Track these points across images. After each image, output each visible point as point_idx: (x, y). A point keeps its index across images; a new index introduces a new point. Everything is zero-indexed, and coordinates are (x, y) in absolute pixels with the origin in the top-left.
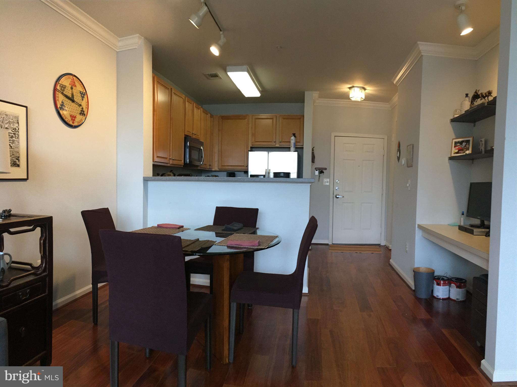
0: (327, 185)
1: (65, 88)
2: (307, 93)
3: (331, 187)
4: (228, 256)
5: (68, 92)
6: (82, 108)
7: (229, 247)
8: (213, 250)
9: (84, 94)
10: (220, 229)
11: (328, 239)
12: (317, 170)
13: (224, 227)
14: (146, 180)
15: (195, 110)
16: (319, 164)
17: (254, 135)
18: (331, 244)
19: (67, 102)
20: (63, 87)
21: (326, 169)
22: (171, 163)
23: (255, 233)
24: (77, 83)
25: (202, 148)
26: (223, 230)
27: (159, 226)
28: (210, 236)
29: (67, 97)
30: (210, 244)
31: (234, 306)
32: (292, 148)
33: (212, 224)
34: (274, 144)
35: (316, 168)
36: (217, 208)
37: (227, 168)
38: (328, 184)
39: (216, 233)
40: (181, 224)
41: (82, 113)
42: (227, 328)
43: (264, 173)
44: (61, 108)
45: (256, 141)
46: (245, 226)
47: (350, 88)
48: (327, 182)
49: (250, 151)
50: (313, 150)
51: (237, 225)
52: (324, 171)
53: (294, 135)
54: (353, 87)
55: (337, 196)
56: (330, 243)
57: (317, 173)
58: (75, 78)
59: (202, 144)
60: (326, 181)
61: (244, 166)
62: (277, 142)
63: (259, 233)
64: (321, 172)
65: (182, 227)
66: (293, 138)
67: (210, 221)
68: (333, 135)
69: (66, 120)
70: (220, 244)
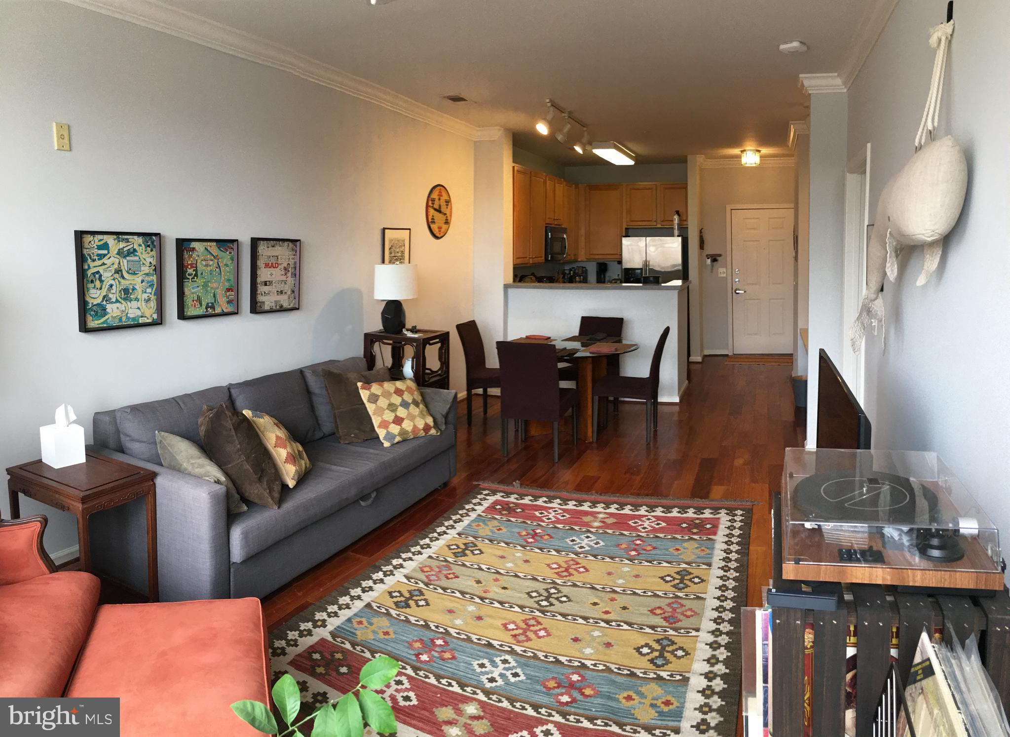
0: (724, 277)
1: (434, 201)
2: (689, 157)
3: (729, 278)
4: (591, 359)
5: (436, 206)
6: (447, 217)
7: (591, 353)
8: (578, 355)
9: (448, 202)
10: (585, 339)
11: (728, 349)
12: (708, 258)
13: (588, 337)
14: (506, 287)
15: (557, 185)
16: (710, 249)
17: (629, 212)
18: (732, 354)
19: (436, 214)
20: (433, 200)
21: (720, 255)
22: (531, 262)
23: (620, 341)
24: (444, 194)
25: (565, 236)
26: (588, 340)
27: (527, 337)
28: (576, 345)
29: (435, 210)
30: (576, 351)
31: (596, 398)
32: (676, 232)
33: (577, 334)
34: (655, 224)
35: (707, 256)
36: (583, 318)
37: (597, 257)
38: (725, 275)
39: (582, 343)
40: (549, 335)
41: (447, 222)
42: (591, 416)
43: (640, 267)
44: (432, 222)
45: (632, 220)
46: (609, 336)
47: (742, 151)
48: (724, 273)
49: (624, 237)
50: (701, 232)
51: (601, 335)
52: (718, 258)
53: (678, 213)
54: (745, 150)
55: (737, 292)
56: (730, 354)
57: (709, 261)
58: (441, 188)
59: (564, 231)
60: (722, 272)
61: (617, 254)
62: (659, 221)
63: (624, 342)
64: (714, 260)
65: (550, 338)
66: (676, 217)
67: (575, 331)
68: (728, 208)
69: (435, 233)
70: (583, 351)
